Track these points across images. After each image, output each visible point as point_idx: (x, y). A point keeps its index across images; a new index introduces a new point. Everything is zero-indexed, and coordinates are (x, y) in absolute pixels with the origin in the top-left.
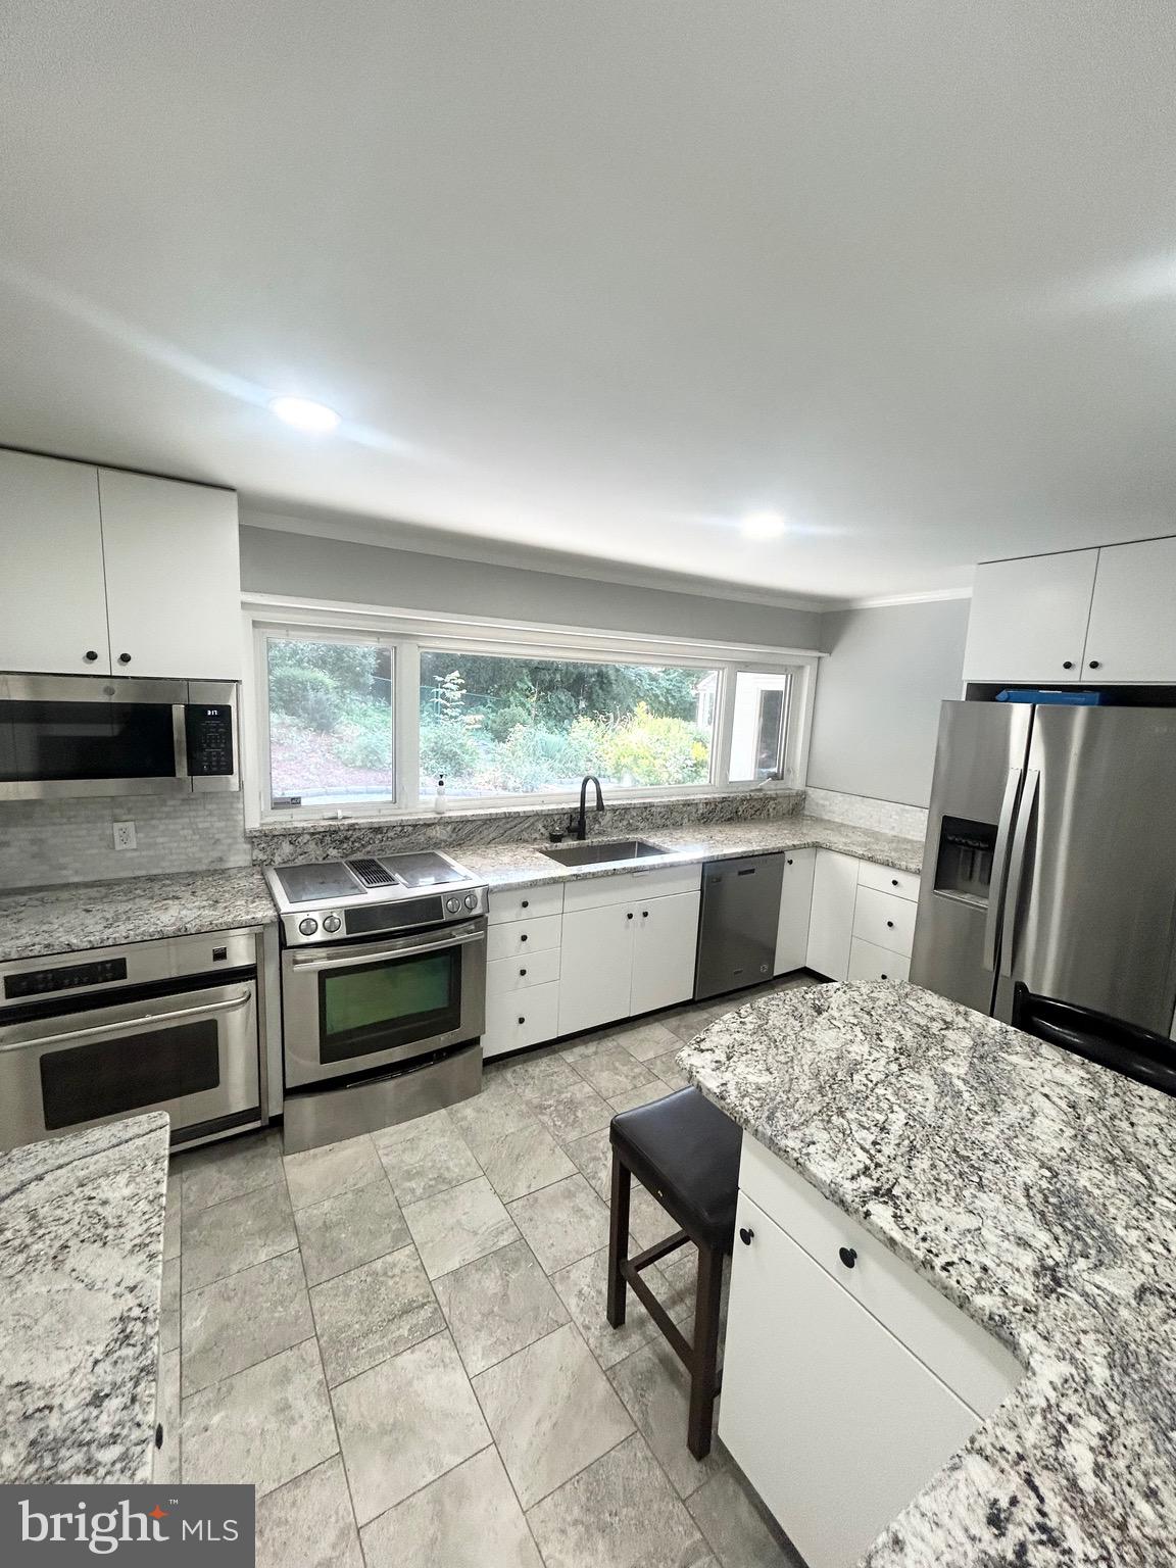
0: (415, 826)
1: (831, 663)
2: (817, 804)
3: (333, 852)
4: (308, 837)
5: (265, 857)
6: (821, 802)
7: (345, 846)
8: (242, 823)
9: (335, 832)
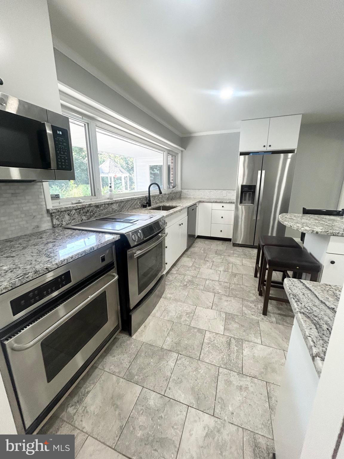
0: (108, 204)
1: (185, 152)
2: (185, 194)
3: (84, 218)
4: (74, 211)
5: (59, 223)
6: (187, 193)
7: (88, 214)
8: (45, 206)
9: (84, 208)
